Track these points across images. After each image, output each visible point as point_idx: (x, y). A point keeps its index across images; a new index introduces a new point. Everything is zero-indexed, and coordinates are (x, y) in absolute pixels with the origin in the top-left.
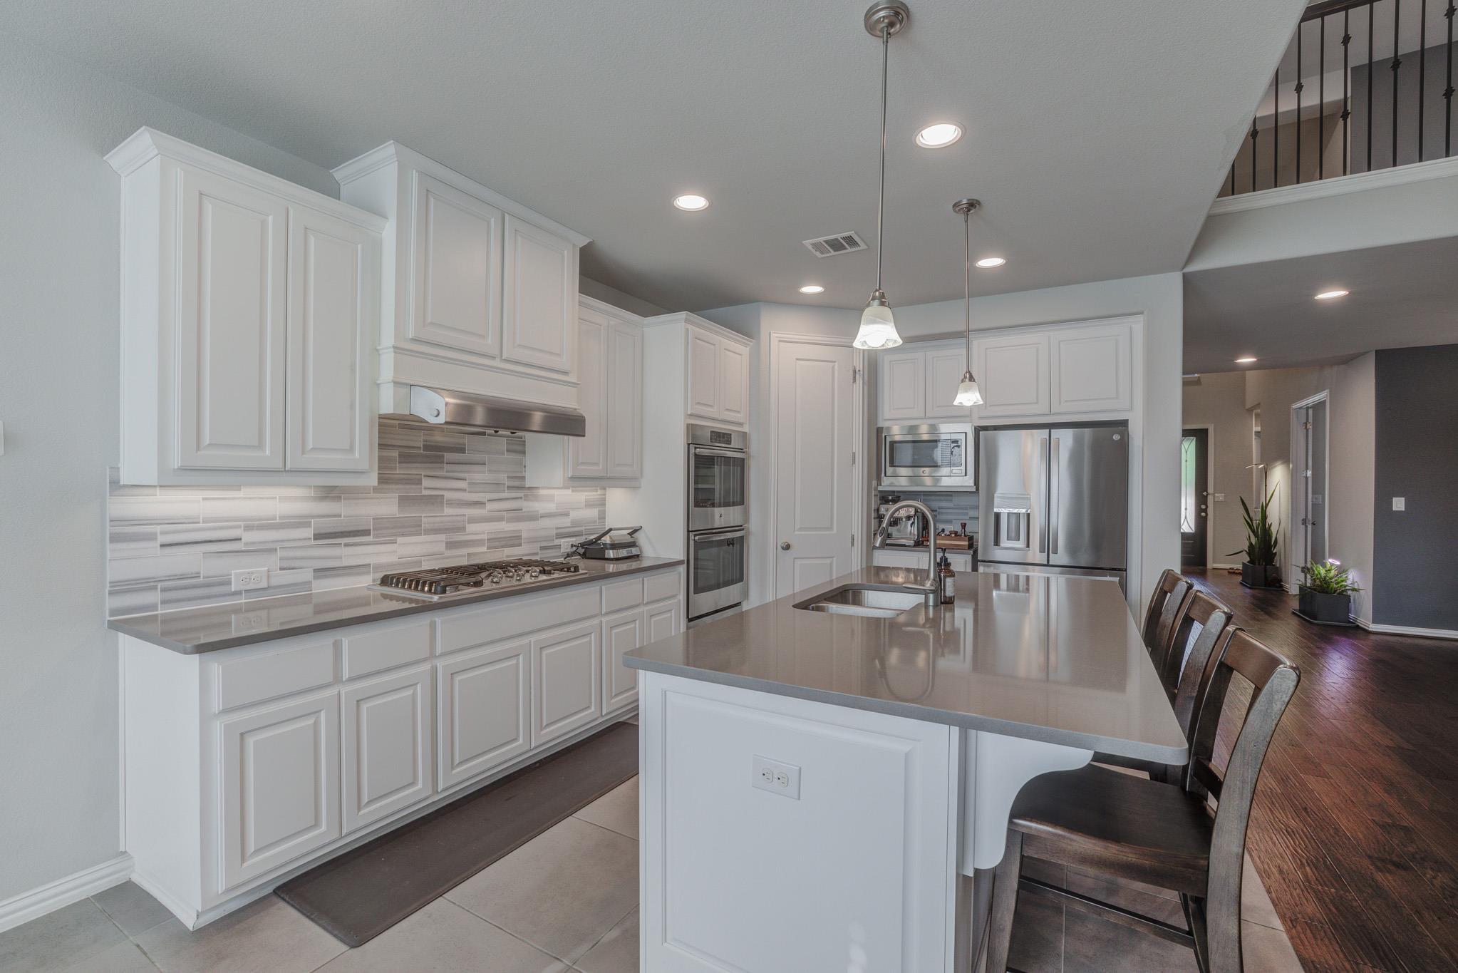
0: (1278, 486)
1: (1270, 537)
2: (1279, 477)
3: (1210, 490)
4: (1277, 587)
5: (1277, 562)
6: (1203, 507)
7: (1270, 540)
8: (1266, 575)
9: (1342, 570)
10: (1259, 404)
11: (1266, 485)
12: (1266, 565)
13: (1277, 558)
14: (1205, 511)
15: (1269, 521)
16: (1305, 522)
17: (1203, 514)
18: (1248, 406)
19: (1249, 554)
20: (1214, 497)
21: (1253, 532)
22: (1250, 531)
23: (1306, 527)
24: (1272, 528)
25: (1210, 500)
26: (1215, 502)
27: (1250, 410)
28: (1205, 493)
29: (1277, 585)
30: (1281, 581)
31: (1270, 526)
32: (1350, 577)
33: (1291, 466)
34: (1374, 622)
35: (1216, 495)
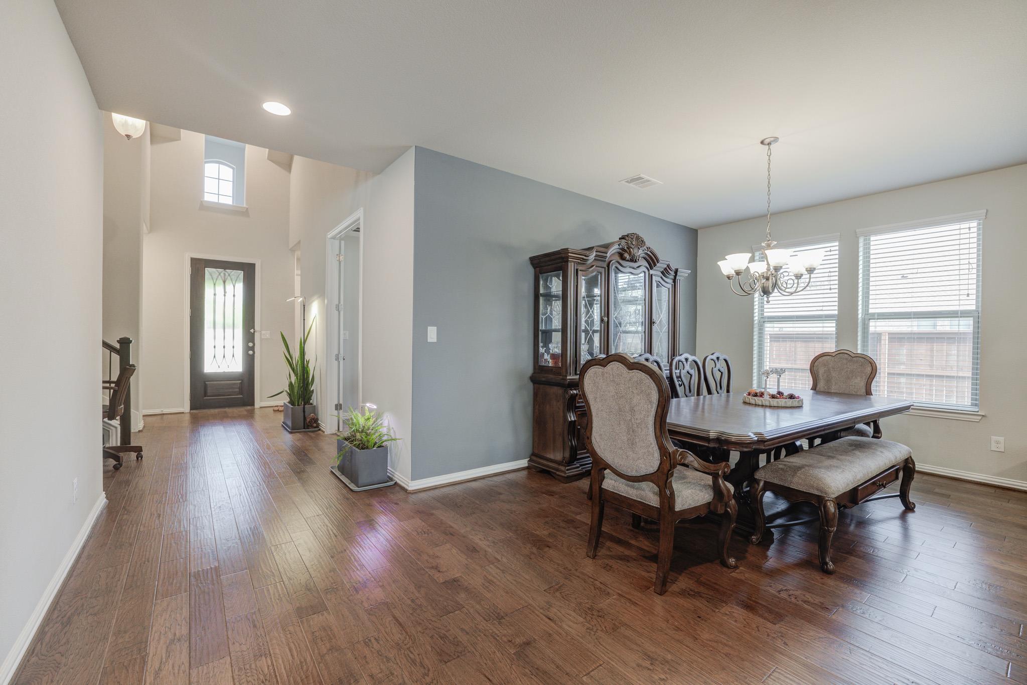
0: (315, 322)
1: (308, 373)
2: (315, 309)
3: (257, 327)
4: (315, 427)
5: (314, 400)
6: (251, 344)
7: (308, 377)
8: (304, 416)
9: (379, 415)
10: (299, 242)
11: (304, 320)
12: (304, 405)
13: (314, 396)
14: (253, 349)
15: (307, 357)
16: (337, 359)
17: (251, 352)
18: (291, 246)
19: (290, 395)
20: (261, 334)
21: (293, 370)
22: (291, 370)
23: (339, 362)
24: (309, 365)
25: (257, 337)
26: (261, 340)
27: (293, 250)
28: (252, 331)
29: (315, 425)
30: (317, 419)
31: (308, 362)
32: (386, 423)
33: (326, 301)
34: (413, 479)
35: (262, 332)
